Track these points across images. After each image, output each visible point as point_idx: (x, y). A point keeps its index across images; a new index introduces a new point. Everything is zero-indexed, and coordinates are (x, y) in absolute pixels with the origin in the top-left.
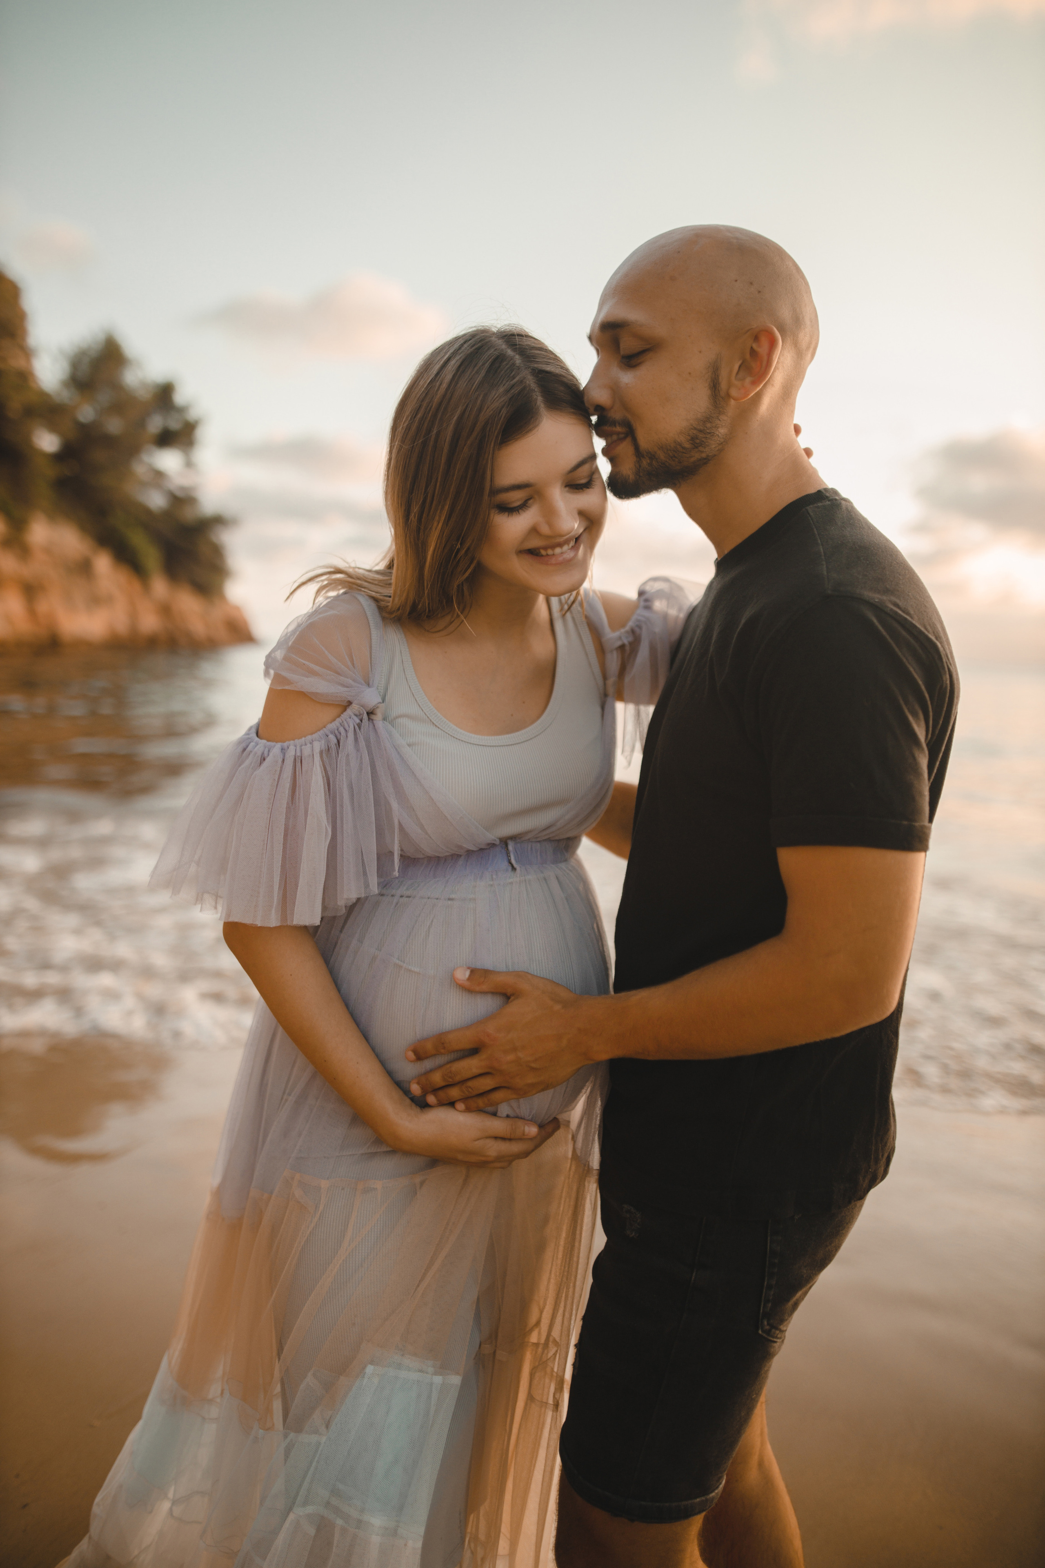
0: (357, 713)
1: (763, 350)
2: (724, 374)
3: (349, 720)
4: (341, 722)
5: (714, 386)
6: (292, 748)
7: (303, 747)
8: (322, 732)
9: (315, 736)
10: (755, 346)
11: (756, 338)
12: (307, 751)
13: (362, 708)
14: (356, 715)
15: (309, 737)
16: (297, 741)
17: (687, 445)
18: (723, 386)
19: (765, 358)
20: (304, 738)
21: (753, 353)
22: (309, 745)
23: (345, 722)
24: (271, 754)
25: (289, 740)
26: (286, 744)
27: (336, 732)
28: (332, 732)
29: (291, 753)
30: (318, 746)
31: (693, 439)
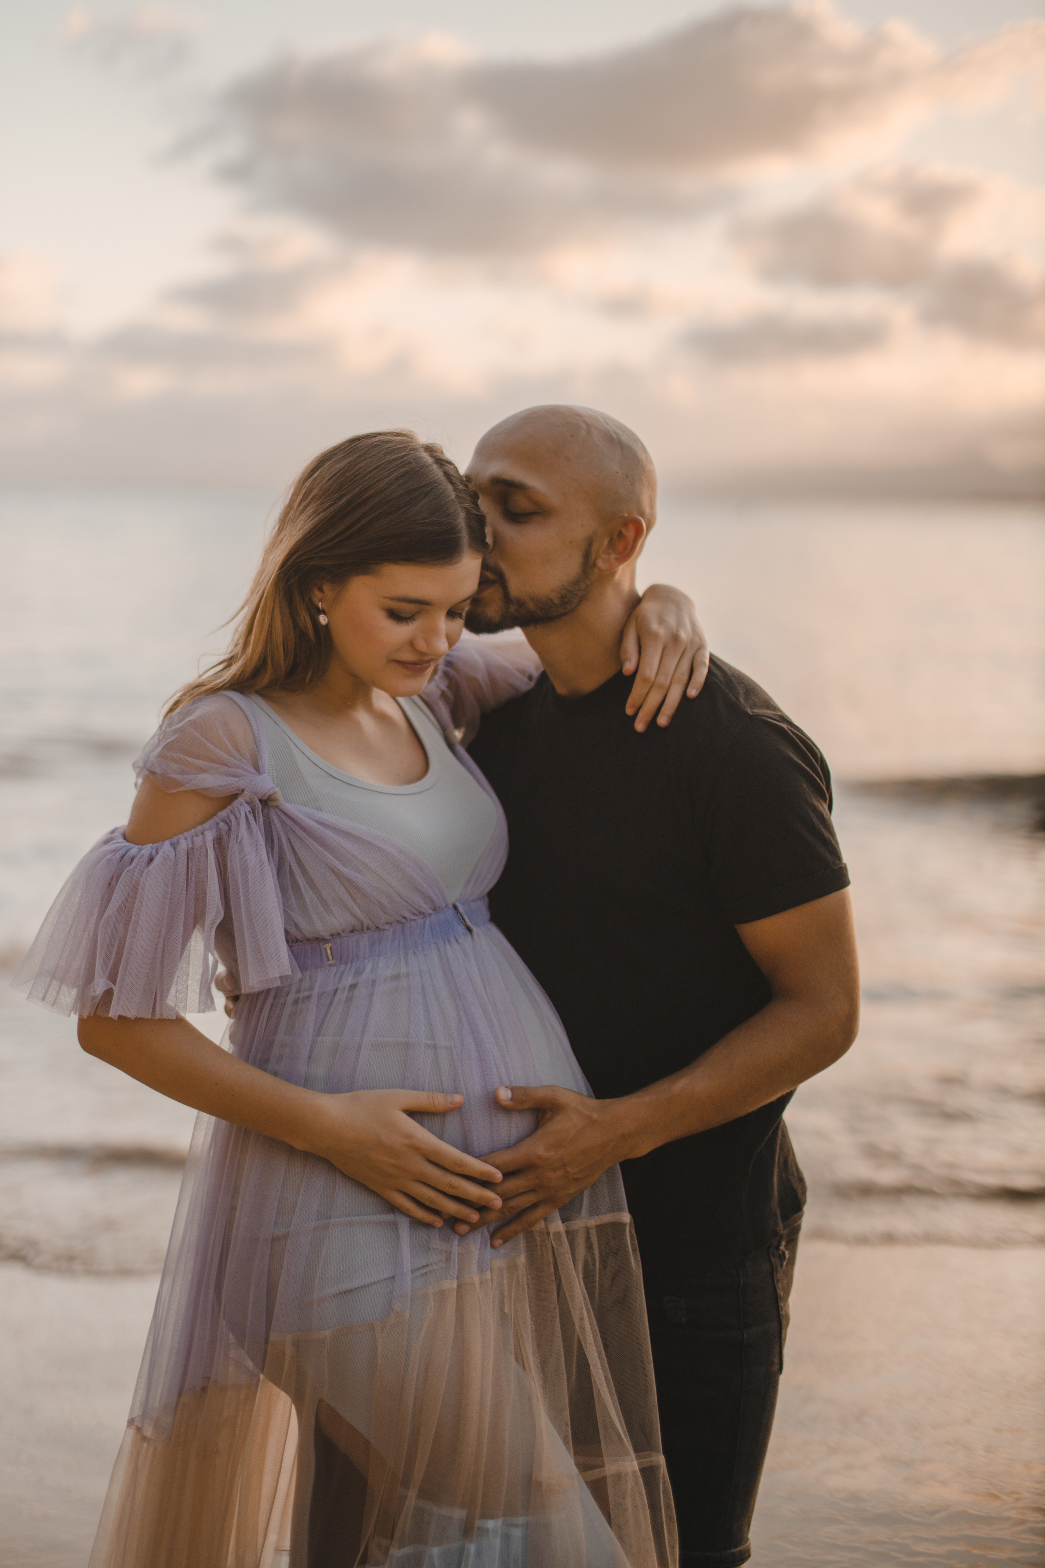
0: (248, 800)
1: (630, 534)
2: (595, 547)
3: (240, 807)
4: (232, 809)
5: (587, 555)
6: (183, 841)
7: (195, 838)
8: (212, 820)
9: (206, 825)
10: (623, 530)
11: (625, 524)
12: (198, 841)
13: (253, 795)
14: (247, 803)
15: (199, 828)
16: (185, 834)
17: (556, 601)
18: (593, 556)
19: (631, 543)
20: (193, 830)
21: (620, 535)
22: (201, 837)
23: (236, 809)
24: (160, 853)
25: (176, 835)
26: (174, 839)
27: (227, 819)
28: (224, 821)
29: (183, 845)
30: (210, 836)
31: (563, 597)
